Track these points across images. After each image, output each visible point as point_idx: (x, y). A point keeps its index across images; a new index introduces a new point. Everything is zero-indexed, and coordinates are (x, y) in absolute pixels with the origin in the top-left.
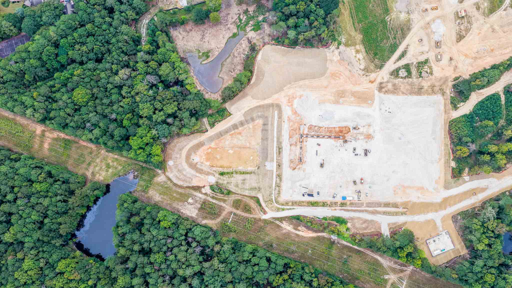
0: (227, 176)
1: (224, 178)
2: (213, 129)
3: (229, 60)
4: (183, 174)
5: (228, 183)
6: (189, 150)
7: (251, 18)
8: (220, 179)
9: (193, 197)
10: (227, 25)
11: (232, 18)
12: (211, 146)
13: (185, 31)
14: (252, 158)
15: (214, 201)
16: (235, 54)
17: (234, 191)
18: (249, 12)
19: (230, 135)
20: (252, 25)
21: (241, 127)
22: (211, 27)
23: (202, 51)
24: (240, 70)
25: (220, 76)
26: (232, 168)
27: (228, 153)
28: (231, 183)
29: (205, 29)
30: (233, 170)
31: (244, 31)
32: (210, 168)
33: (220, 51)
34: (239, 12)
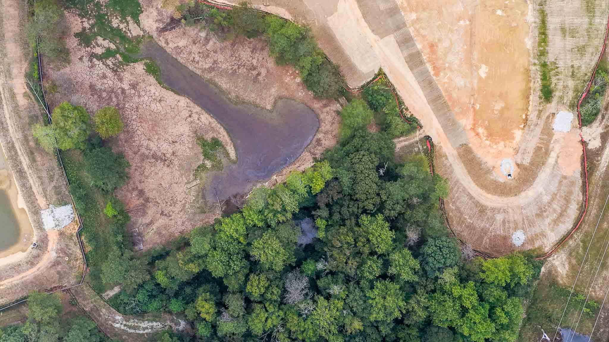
0: (554, 80)
1: (560, 86)
2: (422, 122)
3: (224, 83)
4: (550, 203)
5: (573, 75)
6: (483, 186)
7: (103, 24)
8: (561, 98)
10: (123, 91)
11: (104, 77)
12: (468, 127)
13: (143, 210)
14: (499, 12)
16: (207, 66)
17: (596, 59)
18: (84, 29)
19: (437, 74)
20: (124, 20)
21: (414, 45)
22: (132, 137)
23: (199, 160)
24: (252, 52)
25: (269, 107)
26: (529, 65)
27: (488, 78)
28: (572, 66)
29: (135, 153)
30: (535, 64)
31: (139, 42)
32: (532, 127)
33: (197, 109)
34: (85, 59)
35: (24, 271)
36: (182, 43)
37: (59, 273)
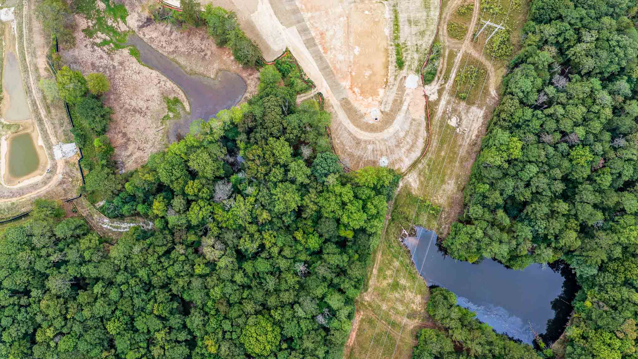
0: (404, 55)
1: (409, 58)
2: (316, 83)
3: (182, 61)
4: (404, 138)
5: (417, 51)
6: (358, 126)
7: (101, 23)
8: (410, 66)
9: (445, 116)
10: (114, 67)
11: (102, 57)
12: (348, 87)
13: (125, 146)
14: (367, 12)
15: (453, 76)
16: (171, 50)
17: (432, 39)
18: (89, 27)
19: (326, 53)
20: (116, 20)
21: (310, 33)
22: (119, 97)
23: (165, 112)
24: (201, 40)
25: (212, 76)
26: (387, 46)
27: (360, 55)
28: (417, 45)
29: (121, 108)
30: (391, 45)
31: (125, 35)
32: (391, 86)
33: (164, 78)
34: (89, 46)
35: (40, 188)
36: (154, 35)
37: (64, 189)
